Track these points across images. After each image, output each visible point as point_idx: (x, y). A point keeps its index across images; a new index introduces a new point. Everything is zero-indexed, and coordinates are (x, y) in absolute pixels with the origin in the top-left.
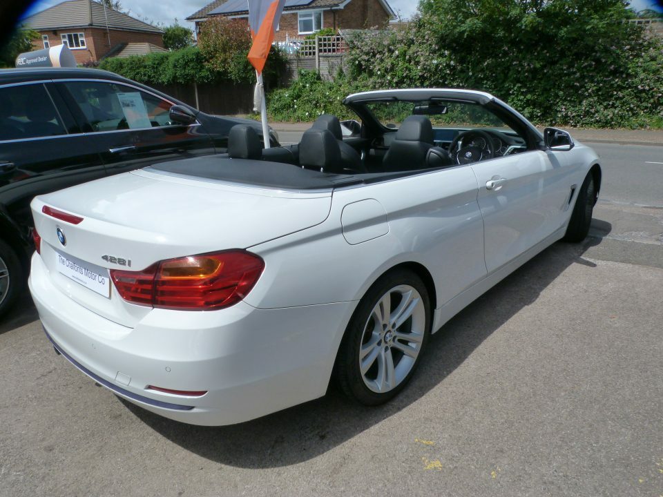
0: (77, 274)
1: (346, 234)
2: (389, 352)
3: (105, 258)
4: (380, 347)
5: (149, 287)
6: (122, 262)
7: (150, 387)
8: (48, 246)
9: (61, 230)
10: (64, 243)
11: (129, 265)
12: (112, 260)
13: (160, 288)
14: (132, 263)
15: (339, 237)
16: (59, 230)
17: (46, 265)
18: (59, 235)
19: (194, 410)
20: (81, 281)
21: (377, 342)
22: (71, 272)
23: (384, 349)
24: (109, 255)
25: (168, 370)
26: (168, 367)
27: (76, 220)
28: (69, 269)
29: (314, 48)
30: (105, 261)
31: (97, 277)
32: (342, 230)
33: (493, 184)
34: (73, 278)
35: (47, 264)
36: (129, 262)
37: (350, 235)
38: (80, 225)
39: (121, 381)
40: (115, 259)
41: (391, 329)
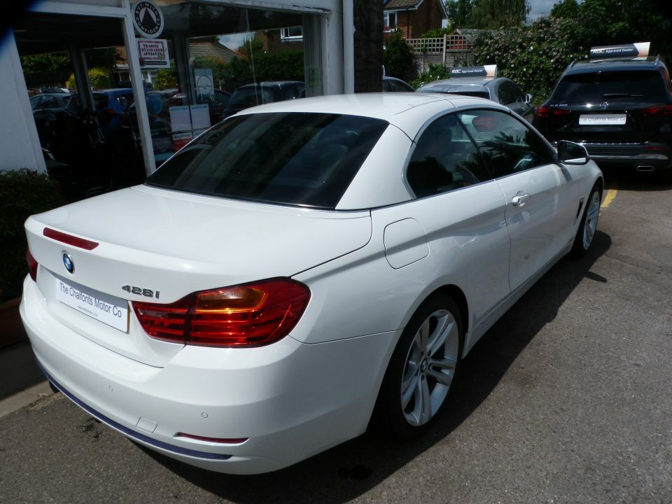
0: (86, 305)
1: (389, 257)
2: (425, 380)
3: (127, 288)
4: (417, 377)
5: (181, 322)
6: (148, 293)
7: (179, 434)
8: (48, 272)
9: (69, 256)
10: (71, 270)
11: (157, 296)
12: (136, 291)
13: (194, 322)
14: (160, 295)
15: (383, 261)
16: (65, 256)
17: (43, 294)
18: (65, 261)
19: (232, 459)
20: (91, 313)
21: (414, 373)
22: (76, 302)
23: (420, 379)
24: (132, 285)
25: (205, 415)
26: (205, 413)
27: (89, 245)
28: (74, 299)
29: (442, 45)
30: (126, 292)
31: (111, 309)
32: (385, 253)
33: (519, 200)
34: (79, 309)
35: (45, 293)
36: (158, 293)
37: (393, 258)
38: (94, 251)
39: (145, 428)
40: (139, 290)
41: (427, 356)
